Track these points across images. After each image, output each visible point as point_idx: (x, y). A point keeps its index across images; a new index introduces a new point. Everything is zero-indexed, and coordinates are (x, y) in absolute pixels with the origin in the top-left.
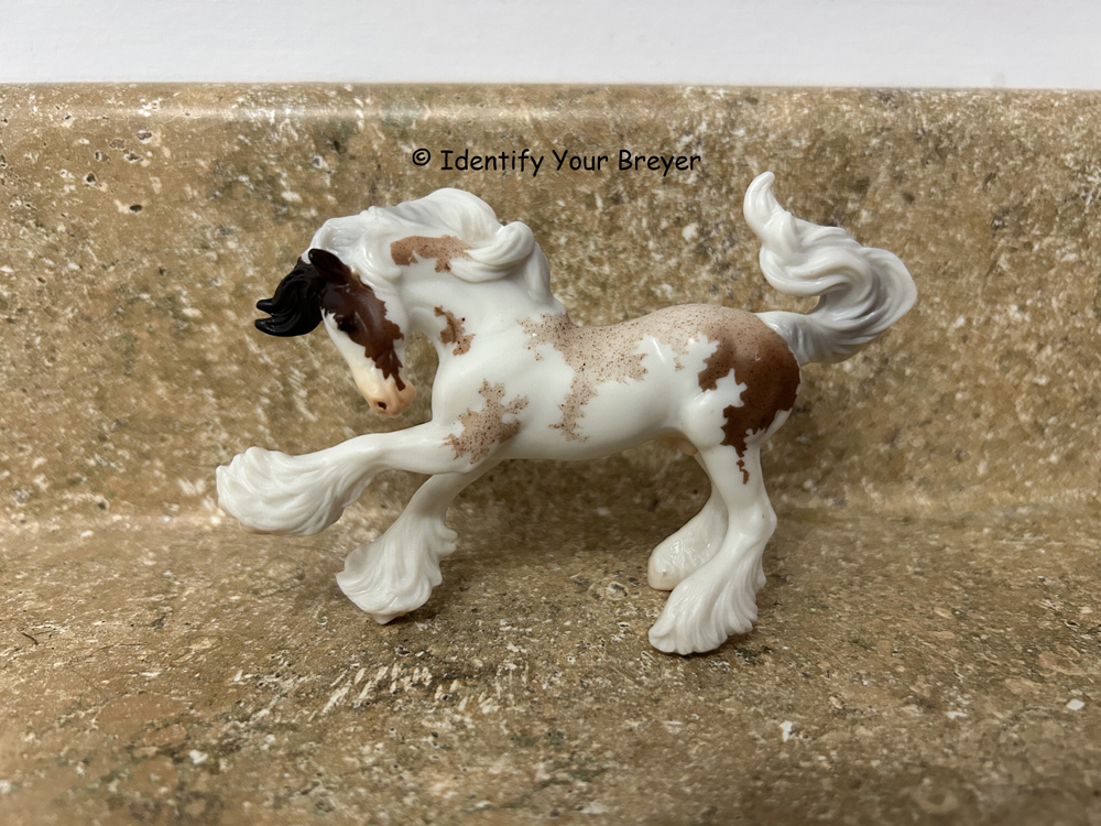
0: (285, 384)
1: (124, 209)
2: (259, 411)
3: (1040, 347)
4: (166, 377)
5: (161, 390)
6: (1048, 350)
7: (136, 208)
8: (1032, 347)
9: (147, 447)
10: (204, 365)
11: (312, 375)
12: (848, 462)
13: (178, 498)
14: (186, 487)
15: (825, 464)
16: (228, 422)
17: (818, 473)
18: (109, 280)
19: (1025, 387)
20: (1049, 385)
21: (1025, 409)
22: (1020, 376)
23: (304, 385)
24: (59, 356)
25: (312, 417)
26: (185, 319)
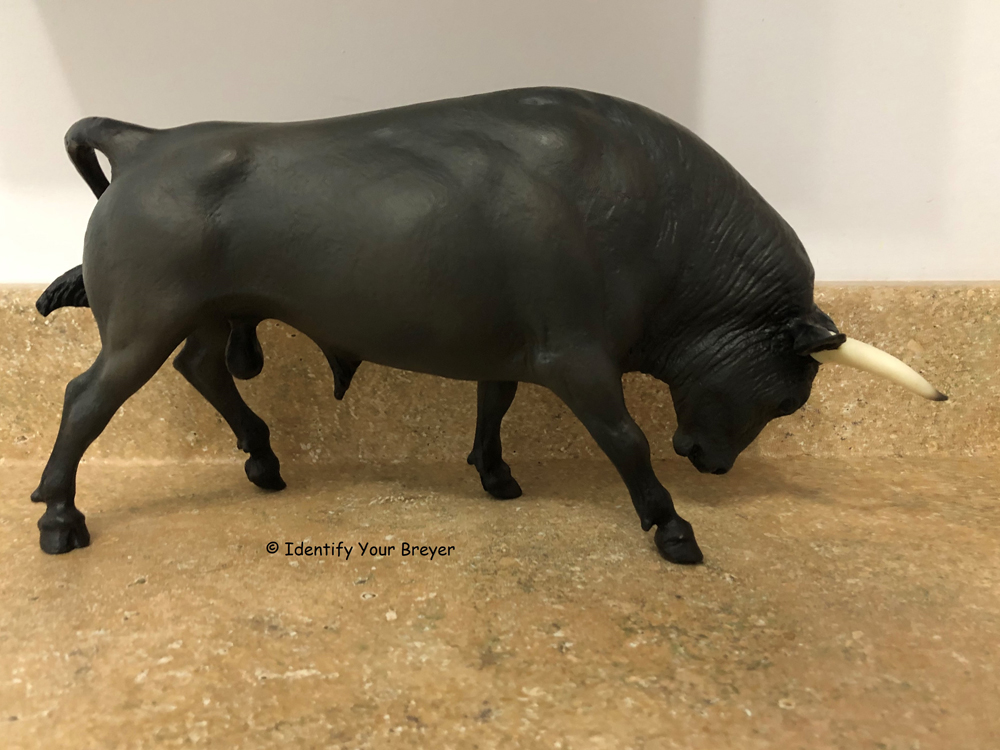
0: (347, 404)
1: (289, 336)
2: (335, 415)
3: (658, 392)
4: (299, 401)
5: (297, 406)
6: (661, 393)
7: (293, 336)
8: (654, 391)
9: (289, 430)
10: (315, 396)
11: (358, 401)
12: (578, 440)
13: (300, 451)
14: (303, 446)
15: (569, 441)
16: (322, 419)
17: (567, 444)
18: (281, 362)
19: (653, 408)
20: (664, 407)
21: (655, 418)
22: (651, 403)
23: (354, 405)
24: (258, 393)
25: (357, 418)
26: (309, 378)
